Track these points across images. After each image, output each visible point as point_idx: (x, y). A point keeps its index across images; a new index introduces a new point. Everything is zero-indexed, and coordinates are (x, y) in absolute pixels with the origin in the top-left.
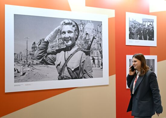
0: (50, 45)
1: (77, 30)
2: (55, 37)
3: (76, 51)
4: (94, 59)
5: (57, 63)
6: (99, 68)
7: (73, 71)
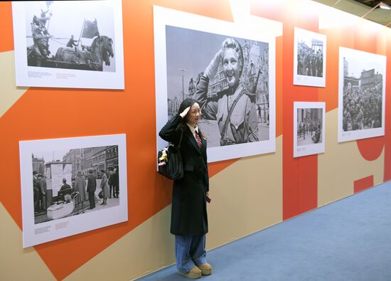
0: (210, 83)
1: (241, 57)
2: (216, 70)
3: (241, 95)
4: (259, 109)
5: (219, 116)
6: (265, 124)
7: (237, 130)
